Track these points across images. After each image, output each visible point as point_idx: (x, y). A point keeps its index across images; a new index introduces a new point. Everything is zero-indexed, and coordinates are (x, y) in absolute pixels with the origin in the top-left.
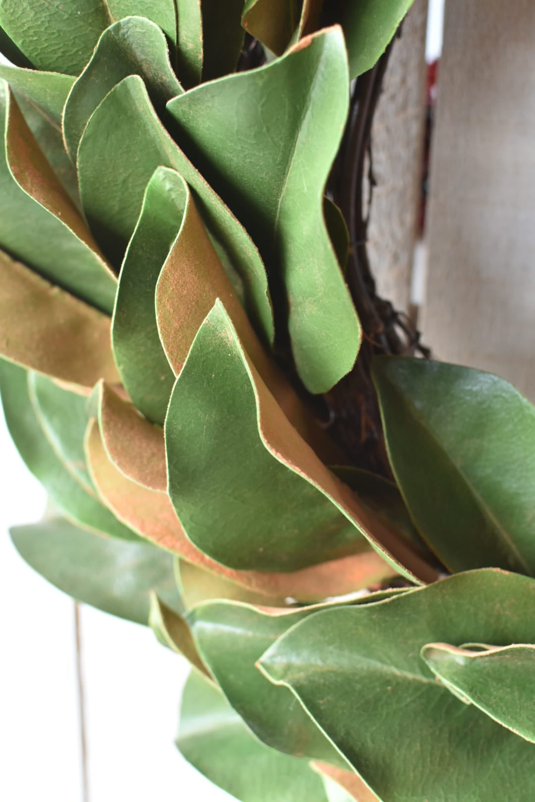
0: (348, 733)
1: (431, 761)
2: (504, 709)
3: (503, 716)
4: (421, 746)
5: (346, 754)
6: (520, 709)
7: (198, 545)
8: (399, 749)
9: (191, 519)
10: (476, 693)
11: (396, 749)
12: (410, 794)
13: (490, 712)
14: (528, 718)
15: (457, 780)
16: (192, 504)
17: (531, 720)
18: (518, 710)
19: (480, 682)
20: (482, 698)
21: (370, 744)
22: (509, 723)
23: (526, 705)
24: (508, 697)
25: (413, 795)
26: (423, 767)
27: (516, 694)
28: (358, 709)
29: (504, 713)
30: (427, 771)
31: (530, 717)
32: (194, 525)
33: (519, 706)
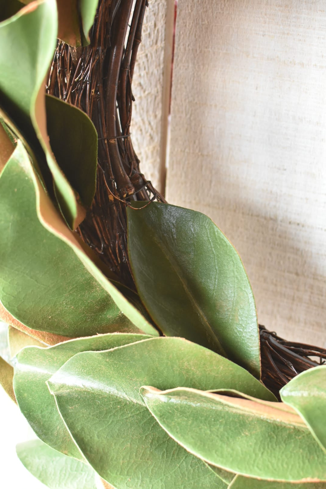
0: (82, 429)
1: (136, 456)
2: (178, 430)
3: (176, 433)
4: (131, 444)
5: (77, 442)
6: (189, 432)
7: (8, 308)
8: (115, 445)
9: (3, 290)
10: (163, 418)
11: (113, 444)
12: (118, 473)
13: (168, 430)
14: (192, 437)
15: (152, 470)
16: (4, 279)
17: (193, 438)
18: (187, 432)
19: (169, 412)
20: (166, 422)
21: (96, 438)
22: (179, 438)
23: (194, 429)
24: (184, 423)
25: (120, 474)
26: (130, 458)
27: (190, 422)
28: (93, 416)
29: (177, 432)
30: (132, 461)
31: (194, 437)
32: (5, 294)
33: (189, 430)
